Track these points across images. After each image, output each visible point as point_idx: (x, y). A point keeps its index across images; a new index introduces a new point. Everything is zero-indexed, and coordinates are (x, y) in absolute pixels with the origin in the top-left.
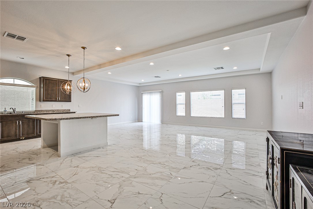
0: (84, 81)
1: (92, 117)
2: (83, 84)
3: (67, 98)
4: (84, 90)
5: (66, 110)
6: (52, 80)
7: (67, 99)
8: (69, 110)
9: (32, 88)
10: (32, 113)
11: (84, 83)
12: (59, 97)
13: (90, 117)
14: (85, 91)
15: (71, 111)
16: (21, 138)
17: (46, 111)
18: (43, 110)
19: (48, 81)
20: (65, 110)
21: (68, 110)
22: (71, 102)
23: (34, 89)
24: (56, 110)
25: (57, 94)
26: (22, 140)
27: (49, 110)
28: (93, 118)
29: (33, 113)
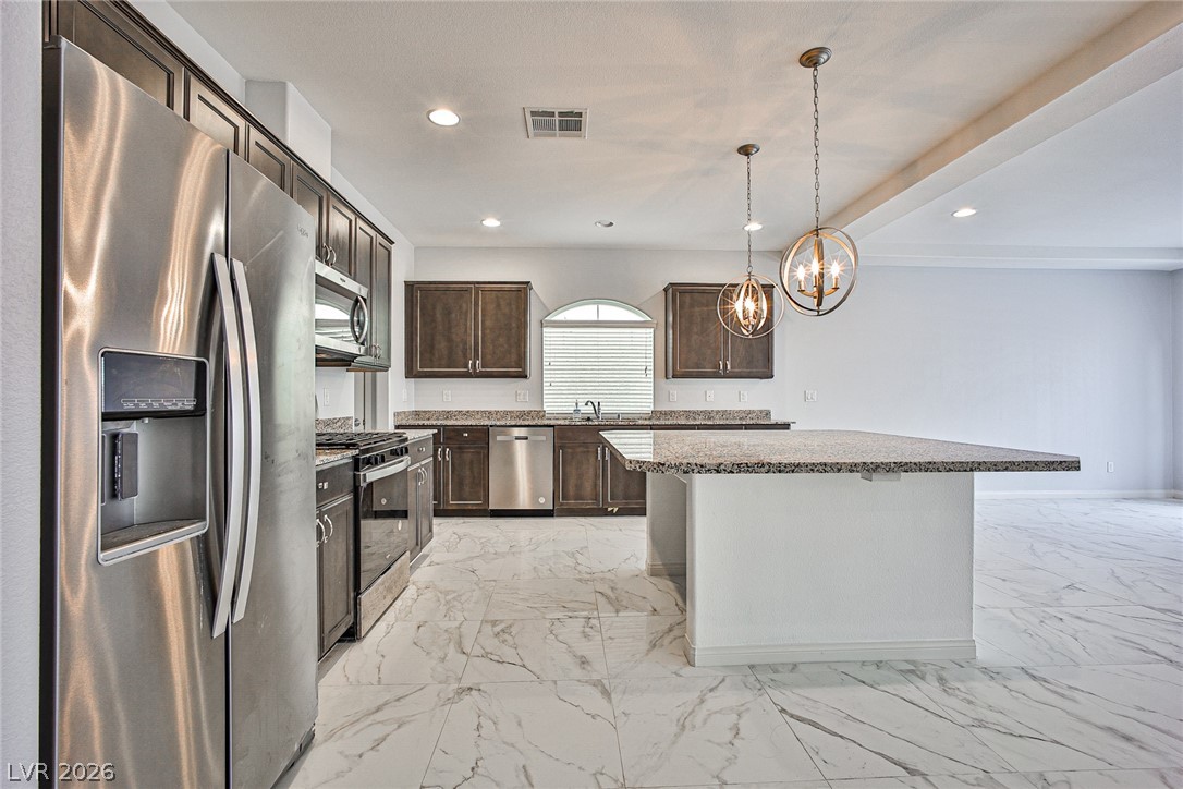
0: (820, 245)
1: (870, 469)
2: (815, 268)
3: (757, 359)
4: (819, 304)
5: (754, 411)
6: (703, 292)
7: (756, 368)
8: (768, 414)
9: (643, 330)
10: (640, 422)
11: (821, 259)
12: (726, 358)
13: (852, 468)
14: (825, 307)
15: (774, 419)
16: (610, 509)
17: (687, 414)
18: (675, 409)
19: (687, 298)
20: (750, 412)
21: (761, 412)
22: (772, 377)
23: (647, 334)
24: (718, 412)
25: (718, 348)
26: (611, 514)
27: (694, 412)
28: (874, 476)
29: (647, 422)
